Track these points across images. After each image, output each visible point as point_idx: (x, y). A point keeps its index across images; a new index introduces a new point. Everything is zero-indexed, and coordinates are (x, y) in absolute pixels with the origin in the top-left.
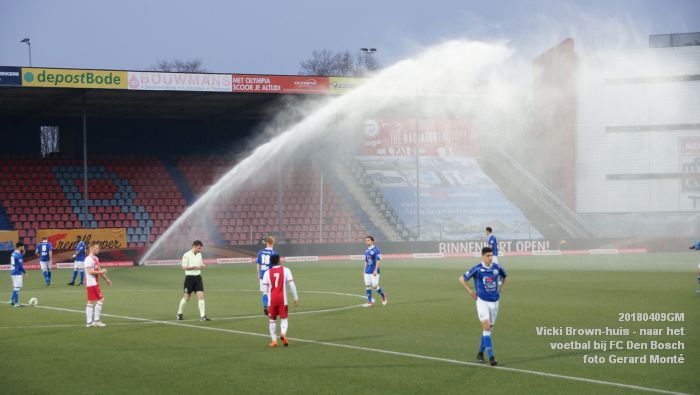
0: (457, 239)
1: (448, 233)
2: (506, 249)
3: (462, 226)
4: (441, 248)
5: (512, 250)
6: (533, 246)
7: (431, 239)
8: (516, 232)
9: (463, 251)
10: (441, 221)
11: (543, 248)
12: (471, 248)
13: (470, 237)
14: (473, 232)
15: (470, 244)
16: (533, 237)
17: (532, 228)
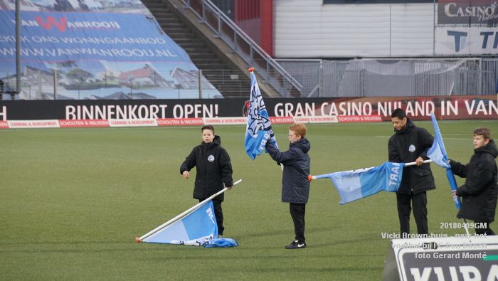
0: (82, 98)
1: (68, 88)
2: (159, 115)
3: (90, 75)
4: (68, 113)
5: (167, 117)
6: (197, 112)
7: (40, 98)
8: (179, 87)
9: (100, 117)
10: (55, 67)
11: (211, 115)
12: (110, 113)
13: (103, 94)
14: (107, 86)
15: (110, 107)
16: (205, 96)
17: (203, 79)
